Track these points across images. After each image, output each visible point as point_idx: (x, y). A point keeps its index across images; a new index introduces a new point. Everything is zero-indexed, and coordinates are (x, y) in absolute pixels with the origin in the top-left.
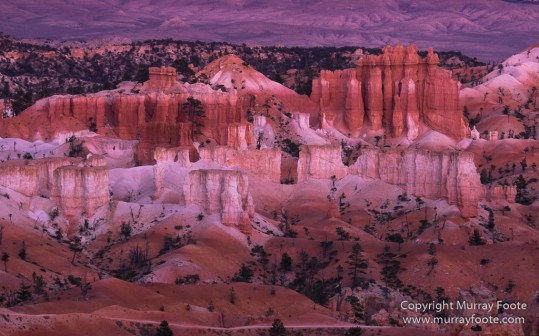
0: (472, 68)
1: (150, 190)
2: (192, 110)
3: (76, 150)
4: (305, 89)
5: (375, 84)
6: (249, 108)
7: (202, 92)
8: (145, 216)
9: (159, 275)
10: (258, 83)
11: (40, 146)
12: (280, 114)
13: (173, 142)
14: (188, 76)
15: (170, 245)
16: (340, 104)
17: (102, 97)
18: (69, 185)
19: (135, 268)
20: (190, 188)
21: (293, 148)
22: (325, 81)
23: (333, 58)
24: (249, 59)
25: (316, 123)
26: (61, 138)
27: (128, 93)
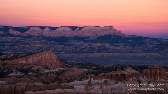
1: (117, 88)
2: (124, 76)
3: (106, 82)
4: (141, 72)
5: (152, 71)
6: (132, 75)
7: (125, 73)
8: (117, 92)
10: (134, 71)
11: (100, 81)
12: (137, 76)
13: (121, 81)
14: (123, 70)
16: (146, 74)
17: (109, 73)
18: (105, 87)
20: (124, 88)
21: (140, 82)
22: (144, 71)
23: (145, 67)
24: (133, 68)
25: (143, 78)
26: (103, 80)
27: (113, 73)
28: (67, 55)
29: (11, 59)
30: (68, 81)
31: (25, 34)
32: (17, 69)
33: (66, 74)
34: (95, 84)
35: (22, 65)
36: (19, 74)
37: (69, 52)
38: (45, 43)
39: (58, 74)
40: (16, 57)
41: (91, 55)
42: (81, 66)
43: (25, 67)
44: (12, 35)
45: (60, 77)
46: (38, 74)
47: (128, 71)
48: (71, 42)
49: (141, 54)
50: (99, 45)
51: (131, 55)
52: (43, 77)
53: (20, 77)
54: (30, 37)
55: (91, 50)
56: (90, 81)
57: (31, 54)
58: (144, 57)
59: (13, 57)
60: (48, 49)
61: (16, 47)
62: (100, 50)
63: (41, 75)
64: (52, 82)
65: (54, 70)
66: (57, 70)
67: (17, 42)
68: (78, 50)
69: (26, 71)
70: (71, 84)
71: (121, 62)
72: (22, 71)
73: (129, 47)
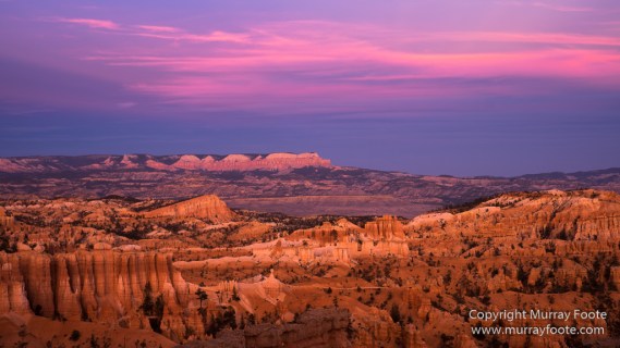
0: (405, 220)
1: (324, 253)
2: (334, 233)
3: (305, 244)
4: (363, 227)
5: (381, 225)
6: (348, 232)
7: (336, 228)
8: (324, 260)
9: (328, 275)
10: (351, 225)
11: (296, 243)
12: (357, 234)
13: (330, 241)
14: (333, 224)
15: (330, 267)
16: (371, 230)
17: (311, 230)
18: (303, 252)
19: (321, 273)
20: (335, 253)
21: (360, 242)
22: (368, 224)
23: (370, 219)
24: (349, 220)
25: (366, 236)
26: (301, 241)
27: (318, 229)
28: (242, 201)
29: (149, 208)
30: (244, 244)
31: (173, 168)
32: (160, 225)
33: (242, 231)
34: (287, 248)
35: (169, 219)
36: (164, 232)
37: (245, 196)
38: (206, 182)
39: (227, 231)
40: (158, 205)
41: (281, 200)
42: (265, 218)
43: (173, 222)
44: (152, 170)
45: (230, 238)
46: (195, 233)
47: (343, 225)
48: (249, 179)
49: (362, 198)
50: (294, 183)
51: (345, 199)
52: (203, 238)
53: (165, 238)
54: (181, 171)
55: (282, 193)
56: (279, 244)
57: (182, 200)
58: (367, 202)
59: (154, 204)
60: (210, 192)
61: (158, 189)
62: (295, 192)
63: (199, 234)
64: (219, 245)
65: (221, 226)
66: (226, 225)
67: (161, 180)
68: (260, 192)
69: (174, 228)
70: (248, 248)
71: (330, 210)
72: (168, 228)
73: (343, 187)
